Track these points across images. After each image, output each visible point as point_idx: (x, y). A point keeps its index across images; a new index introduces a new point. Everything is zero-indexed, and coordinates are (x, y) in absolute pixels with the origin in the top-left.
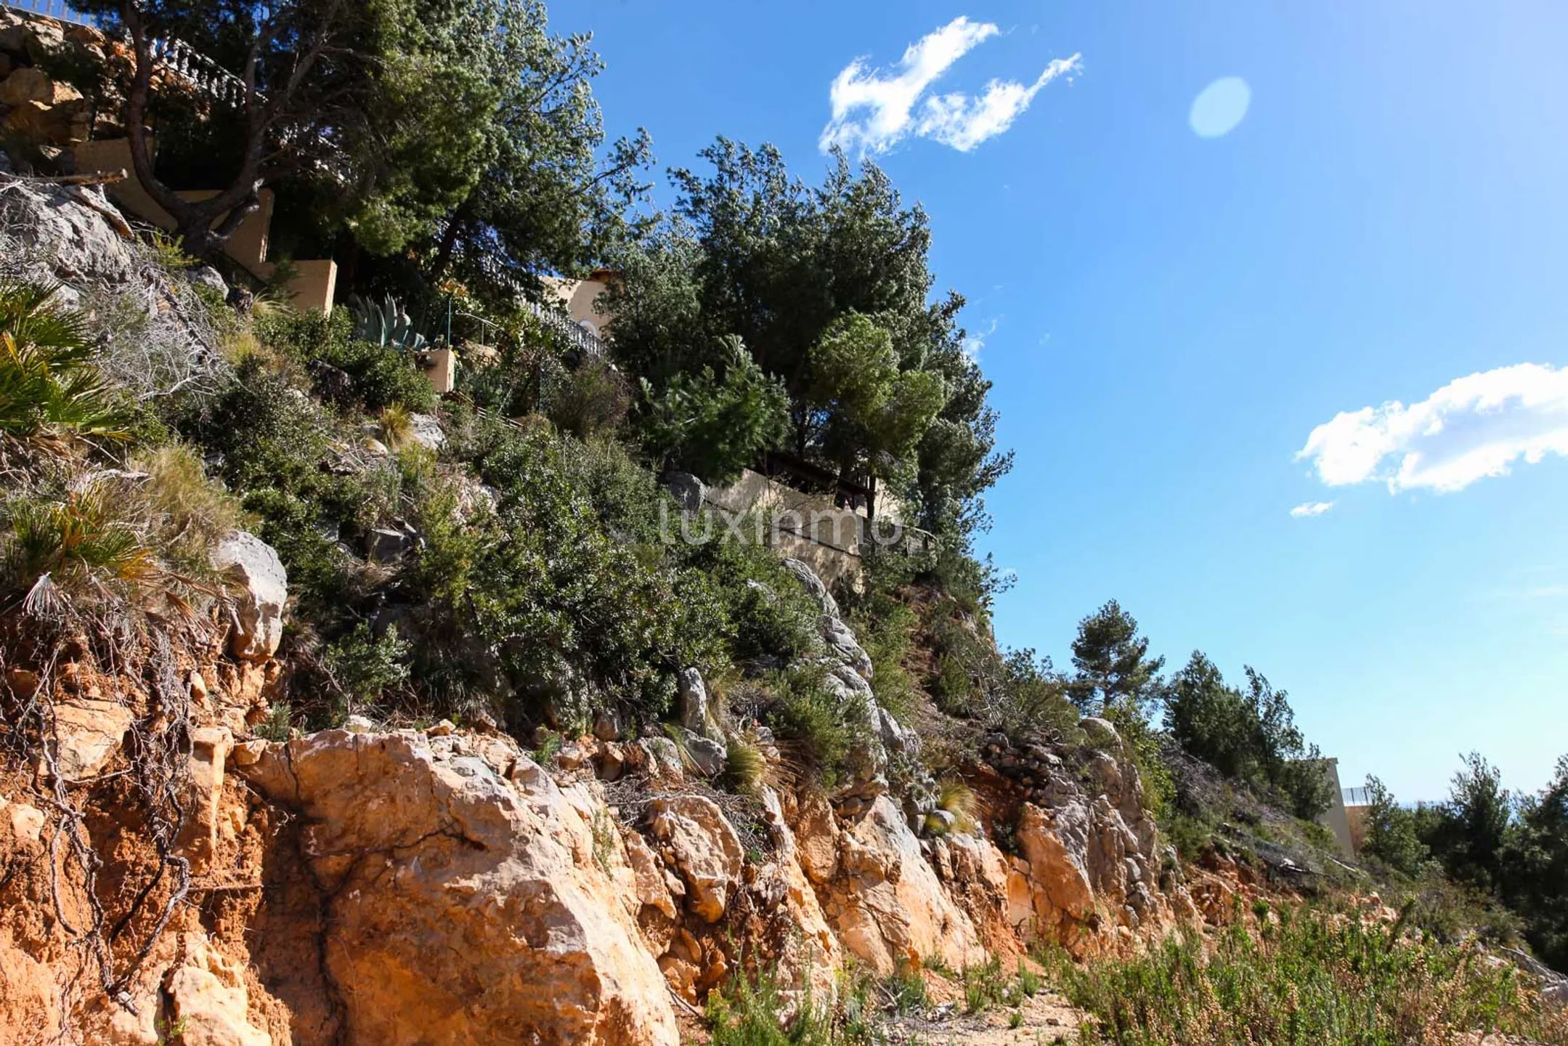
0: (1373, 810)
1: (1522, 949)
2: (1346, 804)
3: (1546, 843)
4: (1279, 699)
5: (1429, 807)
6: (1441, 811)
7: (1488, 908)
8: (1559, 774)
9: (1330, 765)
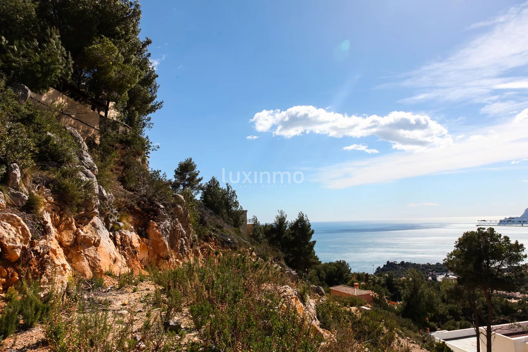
0: (254, 225)
1: (283, 263)
2: (247, 223)
3: (293, 235)
4: (234, 192)
5: (268, 224)
6: (271, 226)
7: (277, 252)
8: (298, 217)
9: (245, 212)
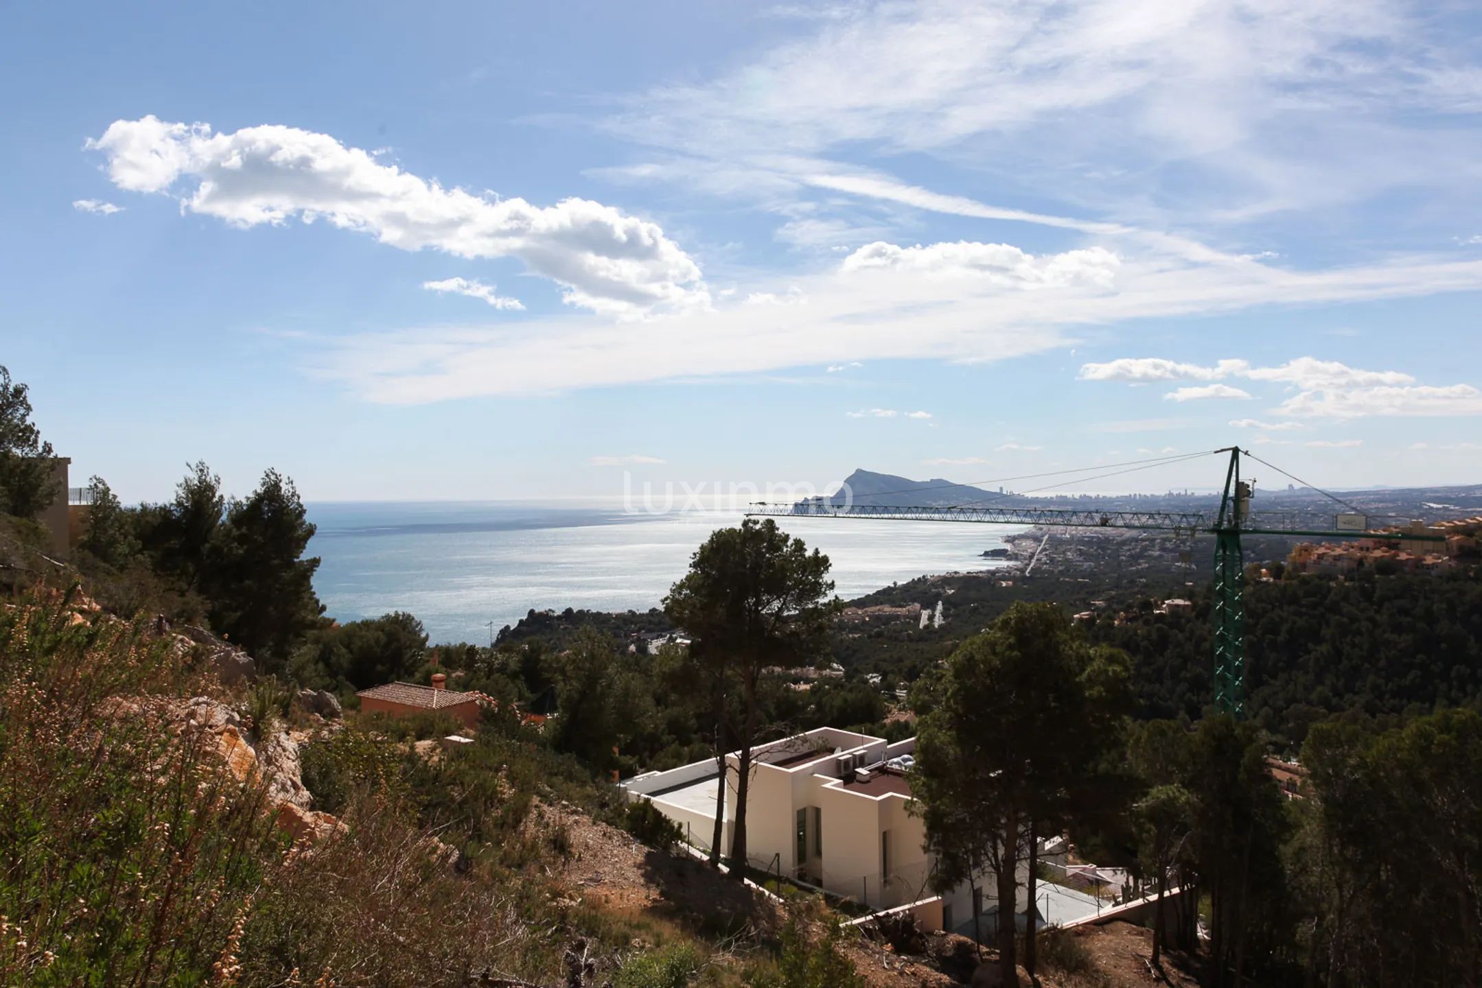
0: (93, 509)
1: (204, 629)
2: (70, 503)
3: (241, 540)
4: (18, 392)
5: (152, 506)
6: (164, 511)
7: (182, 594)
8: (264, 484)
9: (62, 465)
